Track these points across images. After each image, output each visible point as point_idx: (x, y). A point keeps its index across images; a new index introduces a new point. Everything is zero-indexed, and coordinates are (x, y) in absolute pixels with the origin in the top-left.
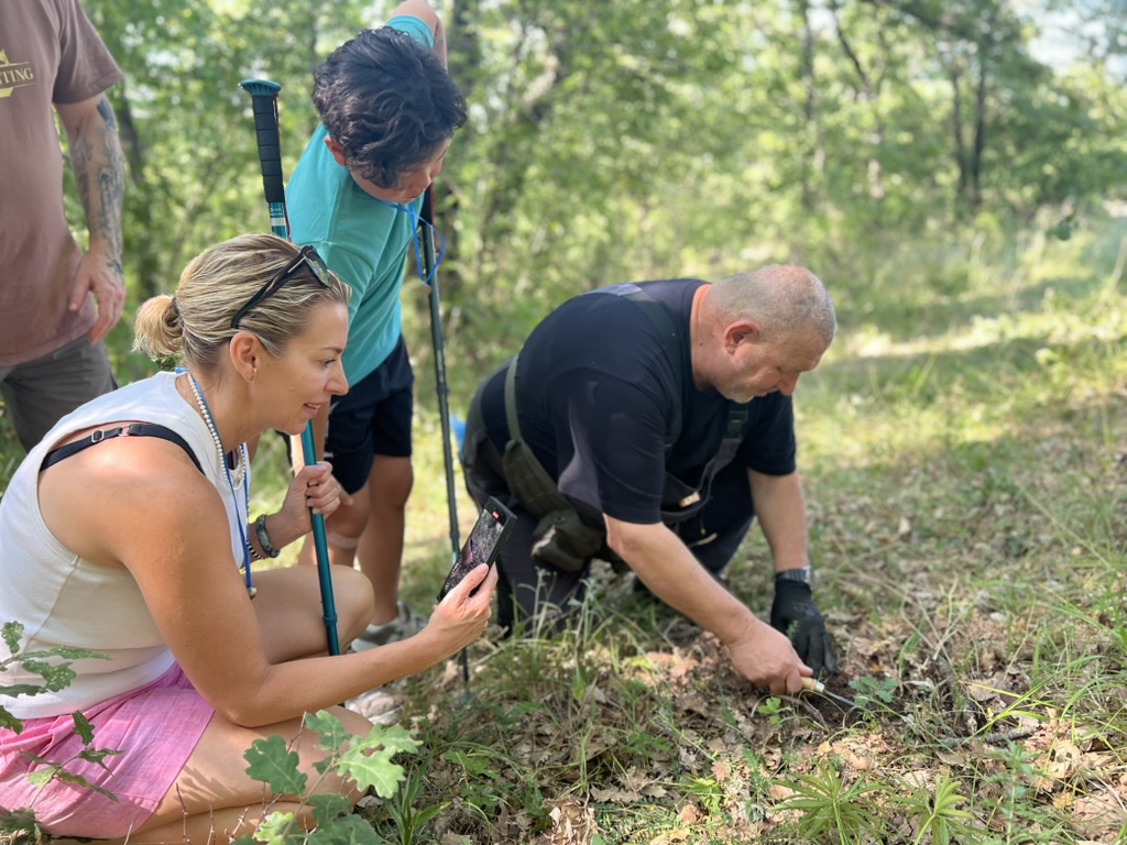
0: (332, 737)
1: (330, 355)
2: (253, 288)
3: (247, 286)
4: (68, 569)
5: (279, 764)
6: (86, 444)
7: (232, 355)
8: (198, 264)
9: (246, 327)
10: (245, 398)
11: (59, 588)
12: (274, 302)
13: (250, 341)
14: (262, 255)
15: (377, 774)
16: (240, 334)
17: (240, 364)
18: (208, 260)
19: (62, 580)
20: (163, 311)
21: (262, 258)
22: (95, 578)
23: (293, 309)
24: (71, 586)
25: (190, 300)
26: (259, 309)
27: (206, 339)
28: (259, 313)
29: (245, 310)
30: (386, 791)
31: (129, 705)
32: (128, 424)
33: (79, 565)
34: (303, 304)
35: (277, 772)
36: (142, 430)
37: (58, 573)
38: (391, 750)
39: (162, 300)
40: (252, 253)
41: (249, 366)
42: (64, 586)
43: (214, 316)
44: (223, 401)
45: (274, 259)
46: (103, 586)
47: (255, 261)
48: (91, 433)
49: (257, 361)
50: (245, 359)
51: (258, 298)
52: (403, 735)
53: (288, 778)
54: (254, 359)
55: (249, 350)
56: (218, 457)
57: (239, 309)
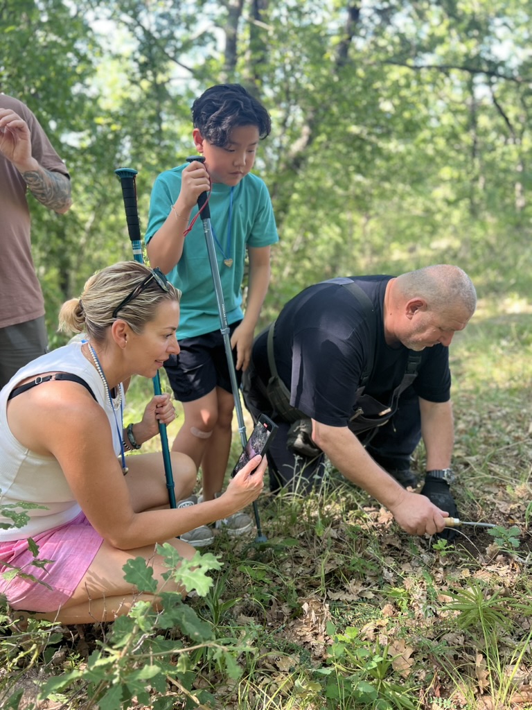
0: (171, 559)
1: (169, 331)
2: (125, 294)
3: (121, 293)
4: (23, 457)
5: (142, 574)
6: (32, 385)
7: (112, 333)
8: (93, 280)
9: (121, 317)
10: (121, 357)
11: (18, 467)
12: (137, 302)
13: (123, 325)
14: (129, 275)
15: (197, 582)
16: (118, 321)
17: (118, 338)
18: (99, 278)
19: (20, 463)
20: (74, 308)
21: (130, 276)
22: (38, 462)
23: (148, 306)
24: (25, 466)
25: (89, 302)
26: (128, 306)
27: (99, 324)
28: (128, 308)
29: (120, 307)
30: (202, 592)
31: (57, 535)
32: (55, 373)
33: (29, 454)
34: (153, 302)
35: (141, 579)
36: (63, 376)
37: (17, 459)
38: (205, 568)
39: (74, 301)
40: (123, 273)
41: (123, 339)
42: (21, 466)
43: (103, 311)
44: (108, 360)
45: (136, 276)
46: (42, 466)
47: (125, 278)
48: (35, 379)
49: (127, 337)
50: (121, 336)
51: (128, 300)
52: (212, 559)
53: (147, 582)
54: (125, 335)
55: (122, 330)
56: (105, 392)
57: (117, 306)
